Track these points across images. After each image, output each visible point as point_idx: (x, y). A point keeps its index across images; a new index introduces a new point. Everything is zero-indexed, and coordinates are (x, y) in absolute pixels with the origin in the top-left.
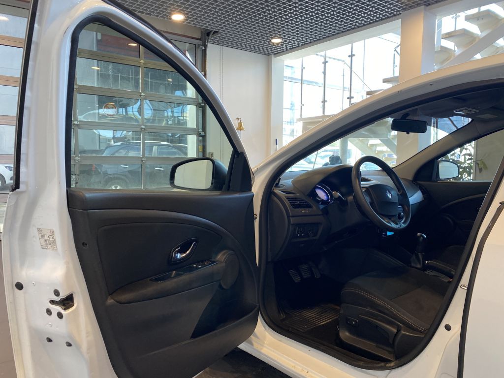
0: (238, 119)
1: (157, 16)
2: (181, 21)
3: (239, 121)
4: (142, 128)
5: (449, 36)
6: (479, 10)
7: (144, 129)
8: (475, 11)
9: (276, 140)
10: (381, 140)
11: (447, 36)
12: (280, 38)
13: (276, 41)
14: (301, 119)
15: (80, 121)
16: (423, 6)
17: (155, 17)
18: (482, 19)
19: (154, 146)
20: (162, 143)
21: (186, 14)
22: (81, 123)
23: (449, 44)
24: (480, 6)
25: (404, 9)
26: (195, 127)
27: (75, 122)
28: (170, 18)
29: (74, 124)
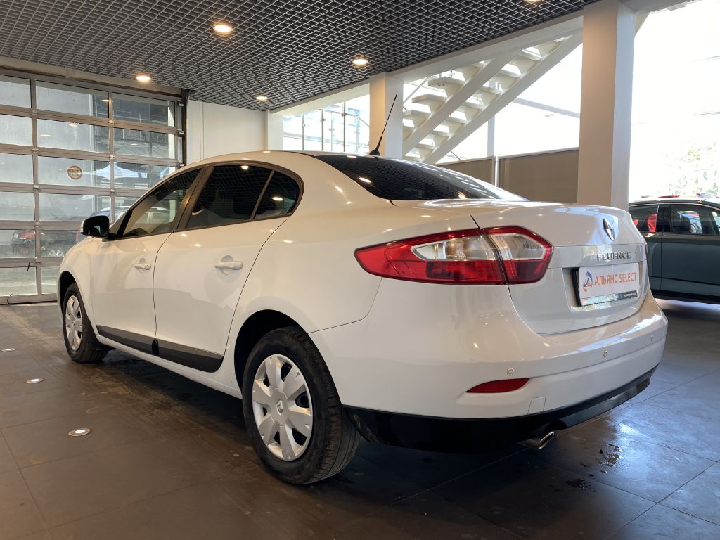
1: (122, 78)
4: (111, 192)
5: (418, 100)
7: (115, 193)
11: (416, 100)
13: (261, 98)
15: (41, 185)
16: (385, 72)
17: (120, 78)
18: (444, 85)
21: (151, 76)
22: (42, 187)
24: (440, 72)
27: (36, 186)
28: (135, 79)
29: (34, 188)
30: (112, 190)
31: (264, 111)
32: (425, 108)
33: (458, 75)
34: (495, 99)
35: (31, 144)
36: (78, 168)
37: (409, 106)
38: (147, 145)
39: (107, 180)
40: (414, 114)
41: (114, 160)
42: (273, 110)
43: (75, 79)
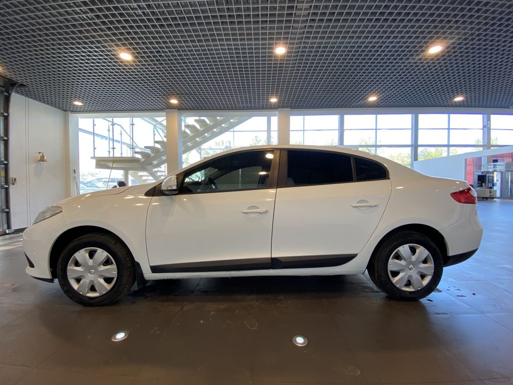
0: (40, 153)
3: (41, 154)
5: (187, 126)
6: (200, 118)
8: (197, 118)
9: (75, 170)
10: (149, 173)
12: (82, 103)
13: (78, 103)
14: (94, 158)
16: (177, 110)
23: (188, 131)
25: (167, 108)
31: (66, 111)
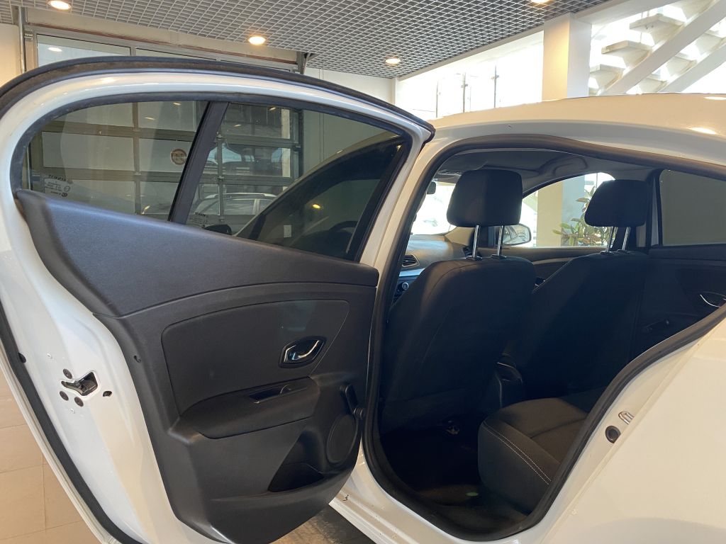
1: (232, 40)
2: (263, 44)
4: (220, 179)
5: (611, 49)
6: (648, 15)
7: (222, 180)
11: (608, 51)
12: (397, 57)
15: (142, 172)
16: (569, 13)
17: (229, 41)
18: (652, 27)
19: (256, 200)
20: (266, 195)
21: (266, 36)
22: (143, 174)
24: (648, 9)
26: (289, 176)
27: (137, 174)
28: (247, 42)
29: (136, 176)
30: (220, 177)
31: (391, 78)
32: (616, 61)
33: (674, 12)
34: (717, 46)
35: (131, 125)
36: (182, 151)
37: (597, 59)
38: (250, 126)
39: (214, 164)
40: (604, 69)
41: (223, 142)
42: (401, 77)
43: (179, 45)
